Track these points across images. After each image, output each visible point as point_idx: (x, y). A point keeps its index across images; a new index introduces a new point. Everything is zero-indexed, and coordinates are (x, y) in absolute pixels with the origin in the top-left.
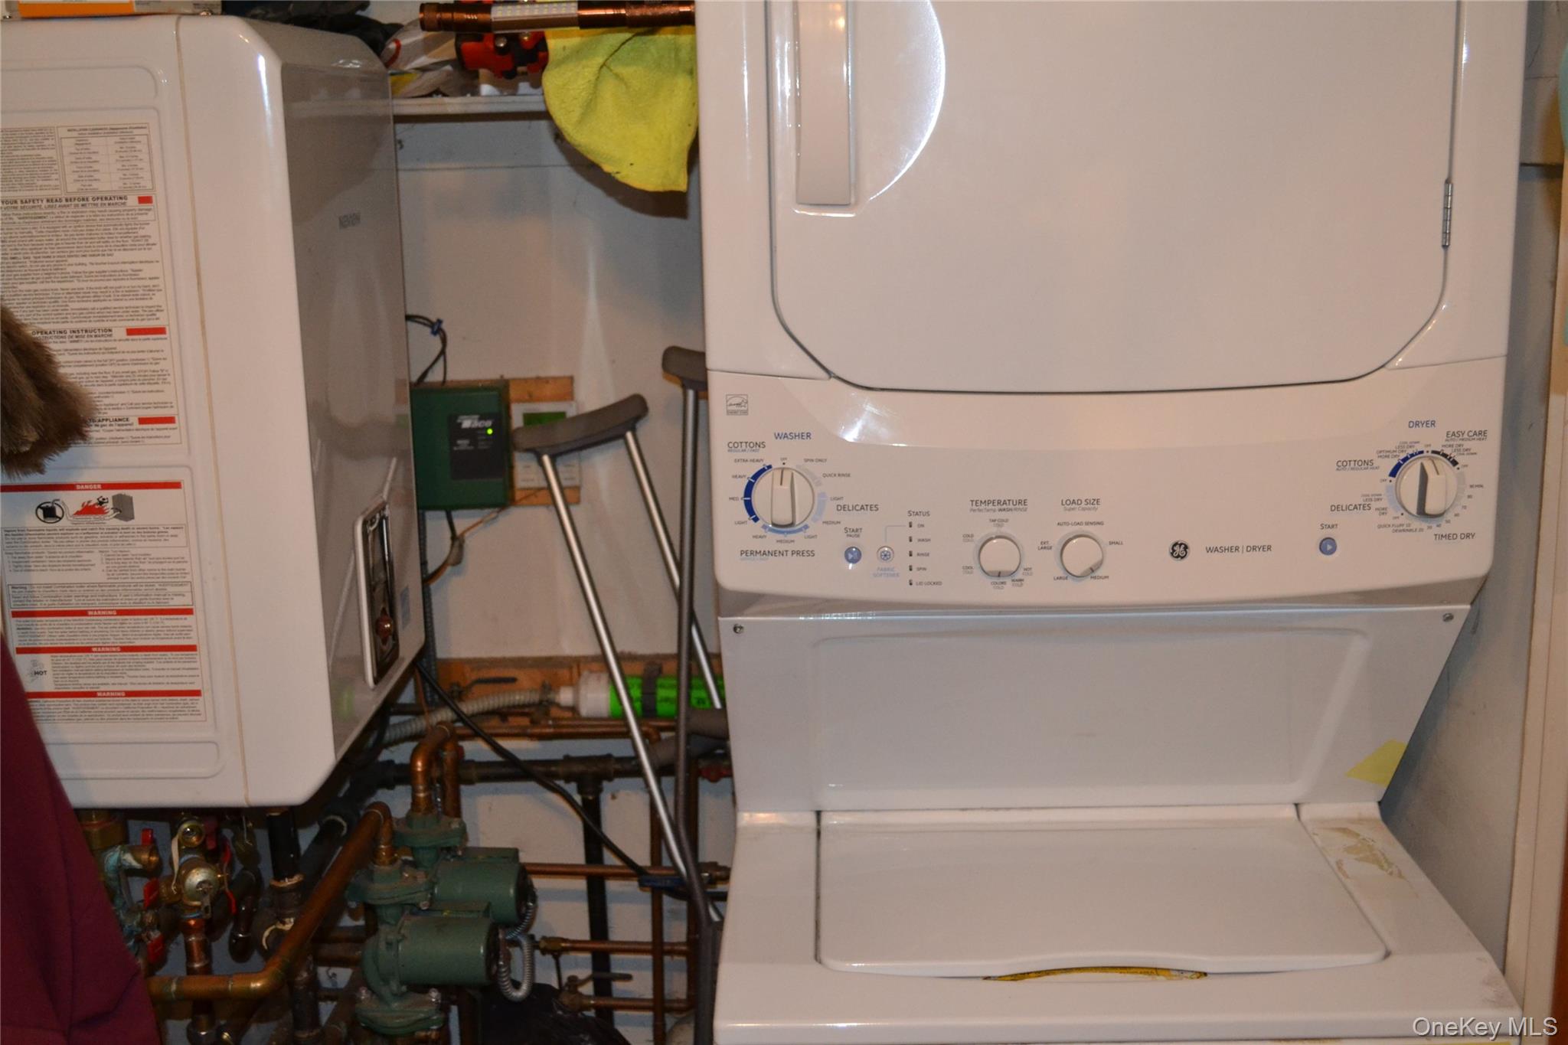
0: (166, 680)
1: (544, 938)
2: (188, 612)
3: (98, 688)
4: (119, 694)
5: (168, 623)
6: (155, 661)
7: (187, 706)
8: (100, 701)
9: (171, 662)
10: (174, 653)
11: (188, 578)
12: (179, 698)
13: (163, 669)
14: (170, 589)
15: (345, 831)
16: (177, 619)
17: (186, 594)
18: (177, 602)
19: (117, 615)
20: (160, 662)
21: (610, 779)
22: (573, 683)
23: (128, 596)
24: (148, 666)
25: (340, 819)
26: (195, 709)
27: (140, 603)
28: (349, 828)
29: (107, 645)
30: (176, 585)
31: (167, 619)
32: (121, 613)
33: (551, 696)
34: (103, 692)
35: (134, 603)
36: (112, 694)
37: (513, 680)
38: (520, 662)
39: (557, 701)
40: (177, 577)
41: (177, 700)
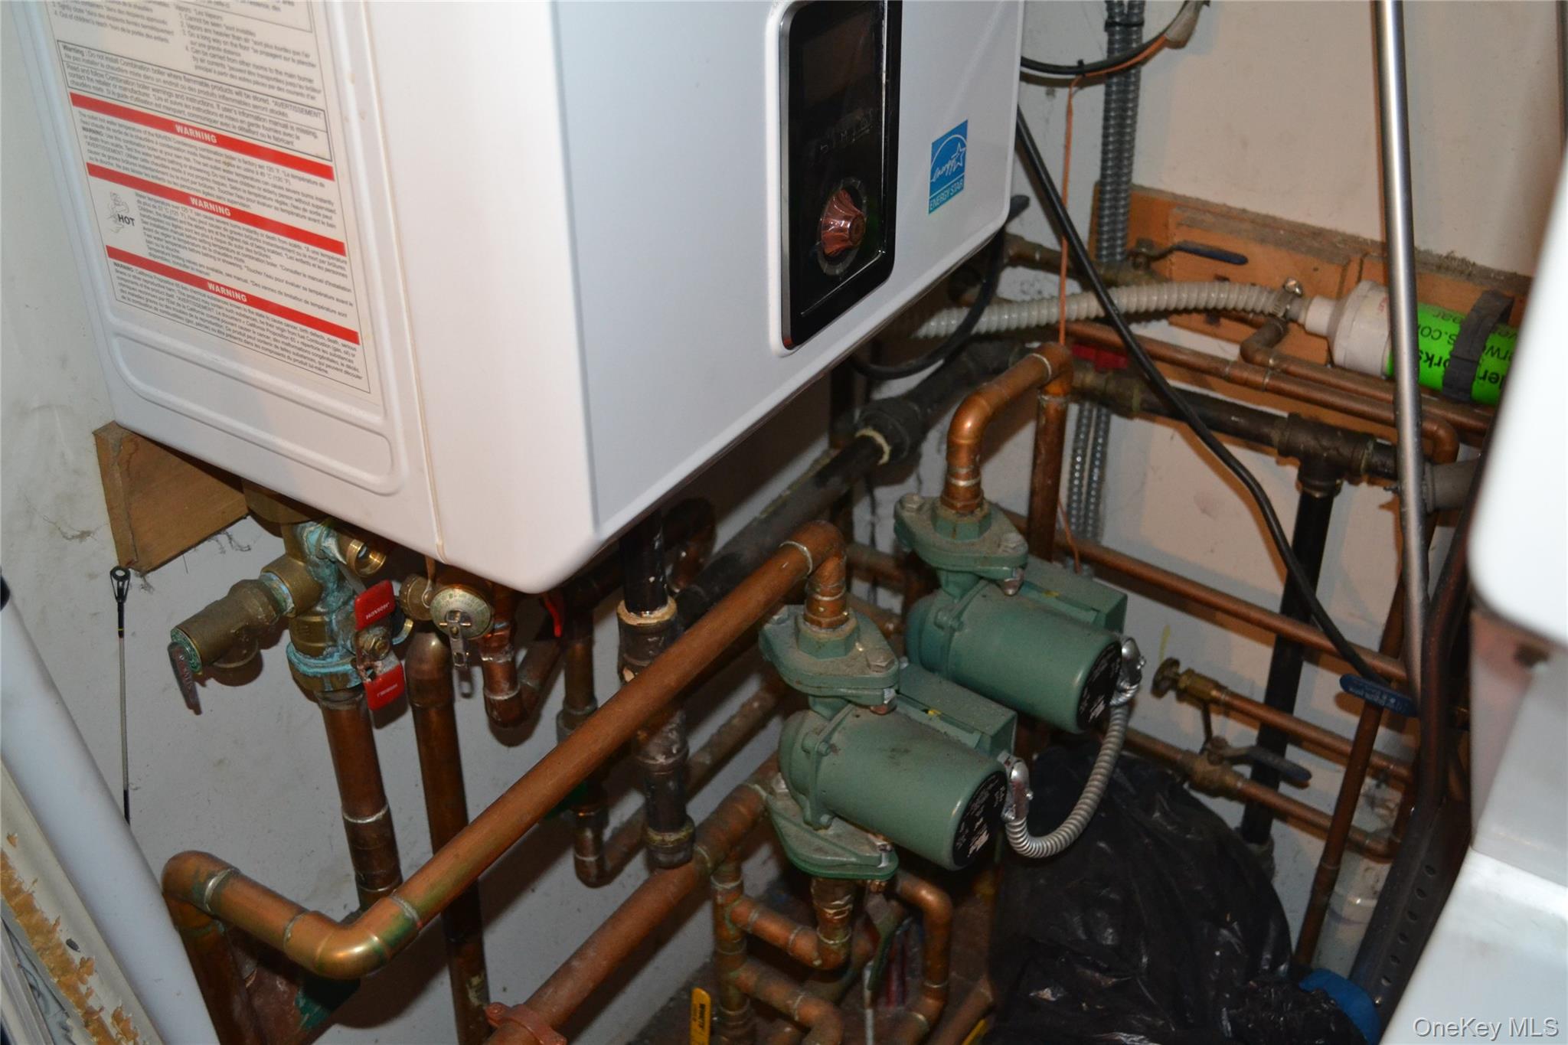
0: (305, 295)
1: (1190, 672)
2: (325, 172)
3: (207, 274)
4: (238, 296)
5: (296, 185)
6: (284, 252)
7: (337, 353)
8: (215, 299)
9: (308, 263)
10: (312, 248)
11: (319, 102)
12: (326, 336)
13: (296, 272)
14: (294, 117)
15: (886, 458)
16: (309, 181)
17: (318, 133)
18: (307, 147)
19: (218, 144)
20: (291, 258)
21: (1354, 481)
22: (1340, 296)
23: (229, 110)
24: (274, 259)
25: (880, 439)
26: (351, 365)
27: (249, 131)
28: (893, 454)
29: (209, 198)
30: (301, 111)
31: (294, 177)
32: (224, 142)
33: (1293, 308)
34: (216, 284)
35: (241, 129)
36: (229, 293)
37: (1241, 261)
38: (1268, 229)
39: (1301, 321)
40: (302, 95)
41: (323, 338)
